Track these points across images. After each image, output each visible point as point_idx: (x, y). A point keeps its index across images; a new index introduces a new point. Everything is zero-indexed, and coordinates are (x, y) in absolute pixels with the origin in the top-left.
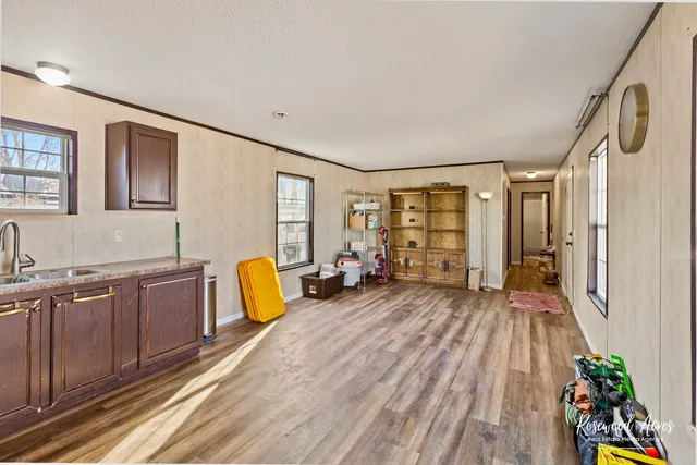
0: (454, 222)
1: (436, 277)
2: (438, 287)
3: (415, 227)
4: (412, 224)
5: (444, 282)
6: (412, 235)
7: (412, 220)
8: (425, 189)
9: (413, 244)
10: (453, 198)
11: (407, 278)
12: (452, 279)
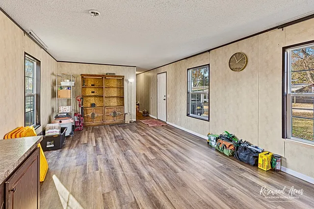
0: (116, 92)
1: (110, 120)
2: (111, 125)
3: (95, 96)
4: (93, 94)
5: (114, 122)
6: (92, 100)
7: (93, 92)
8: (104, 76)
9: (93, 105)
10: (115, 81)
11: (93, 124)
12: (118, 121)
